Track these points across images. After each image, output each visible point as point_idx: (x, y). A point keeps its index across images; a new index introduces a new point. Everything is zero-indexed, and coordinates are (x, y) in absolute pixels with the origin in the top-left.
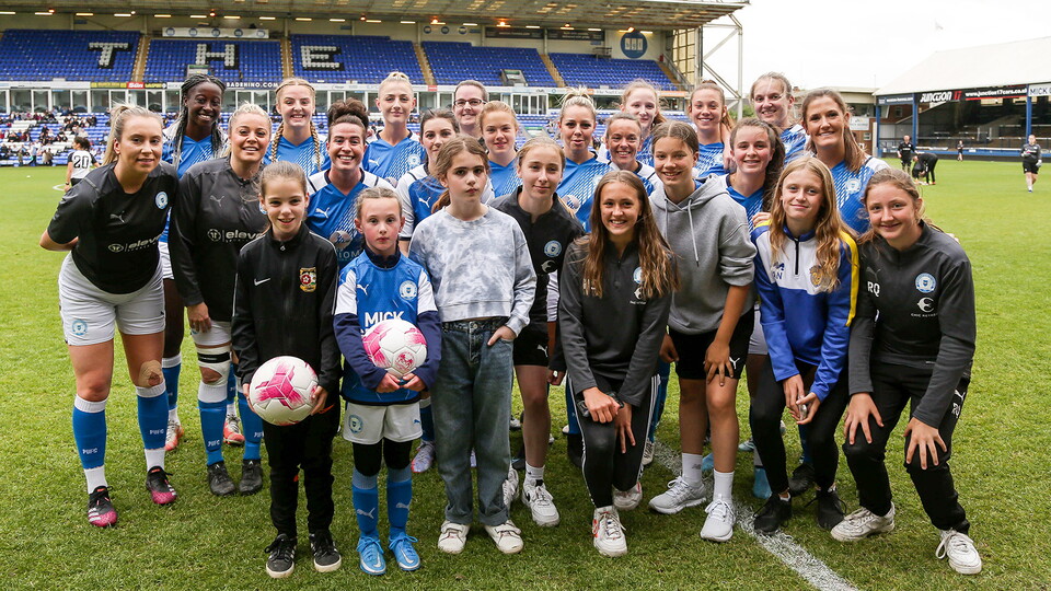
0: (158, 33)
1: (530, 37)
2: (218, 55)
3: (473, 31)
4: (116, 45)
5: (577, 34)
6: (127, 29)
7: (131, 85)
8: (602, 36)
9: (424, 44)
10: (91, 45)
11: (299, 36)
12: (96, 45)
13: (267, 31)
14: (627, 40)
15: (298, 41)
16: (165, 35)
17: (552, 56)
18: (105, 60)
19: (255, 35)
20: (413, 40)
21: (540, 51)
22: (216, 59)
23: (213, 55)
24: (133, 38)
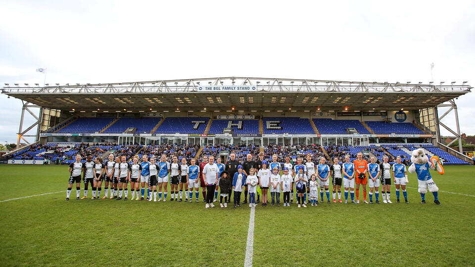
0: (215, 118)
1: (356, 115)
2: (236, 125)
3: (332, 114)
4: (201, 122)
5: (375, 114)
6: (206, 117)
7: (202, 135)
8: (386, 114)
9: (313, 120)
10: (192, 122)
11: (266, 118)
12: (194, 122)
13: (254, 116)
14: (397, 115)
15: (265, 120)
16: (218, 118)
17: (366, 122)
18: (196, 127)
19: (249, 117)
20: (309, 118)
21: (360, 121)
22: (235, 126)
23: (234, 125)
24: (207, 120)
